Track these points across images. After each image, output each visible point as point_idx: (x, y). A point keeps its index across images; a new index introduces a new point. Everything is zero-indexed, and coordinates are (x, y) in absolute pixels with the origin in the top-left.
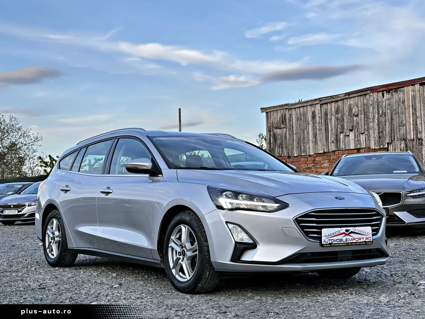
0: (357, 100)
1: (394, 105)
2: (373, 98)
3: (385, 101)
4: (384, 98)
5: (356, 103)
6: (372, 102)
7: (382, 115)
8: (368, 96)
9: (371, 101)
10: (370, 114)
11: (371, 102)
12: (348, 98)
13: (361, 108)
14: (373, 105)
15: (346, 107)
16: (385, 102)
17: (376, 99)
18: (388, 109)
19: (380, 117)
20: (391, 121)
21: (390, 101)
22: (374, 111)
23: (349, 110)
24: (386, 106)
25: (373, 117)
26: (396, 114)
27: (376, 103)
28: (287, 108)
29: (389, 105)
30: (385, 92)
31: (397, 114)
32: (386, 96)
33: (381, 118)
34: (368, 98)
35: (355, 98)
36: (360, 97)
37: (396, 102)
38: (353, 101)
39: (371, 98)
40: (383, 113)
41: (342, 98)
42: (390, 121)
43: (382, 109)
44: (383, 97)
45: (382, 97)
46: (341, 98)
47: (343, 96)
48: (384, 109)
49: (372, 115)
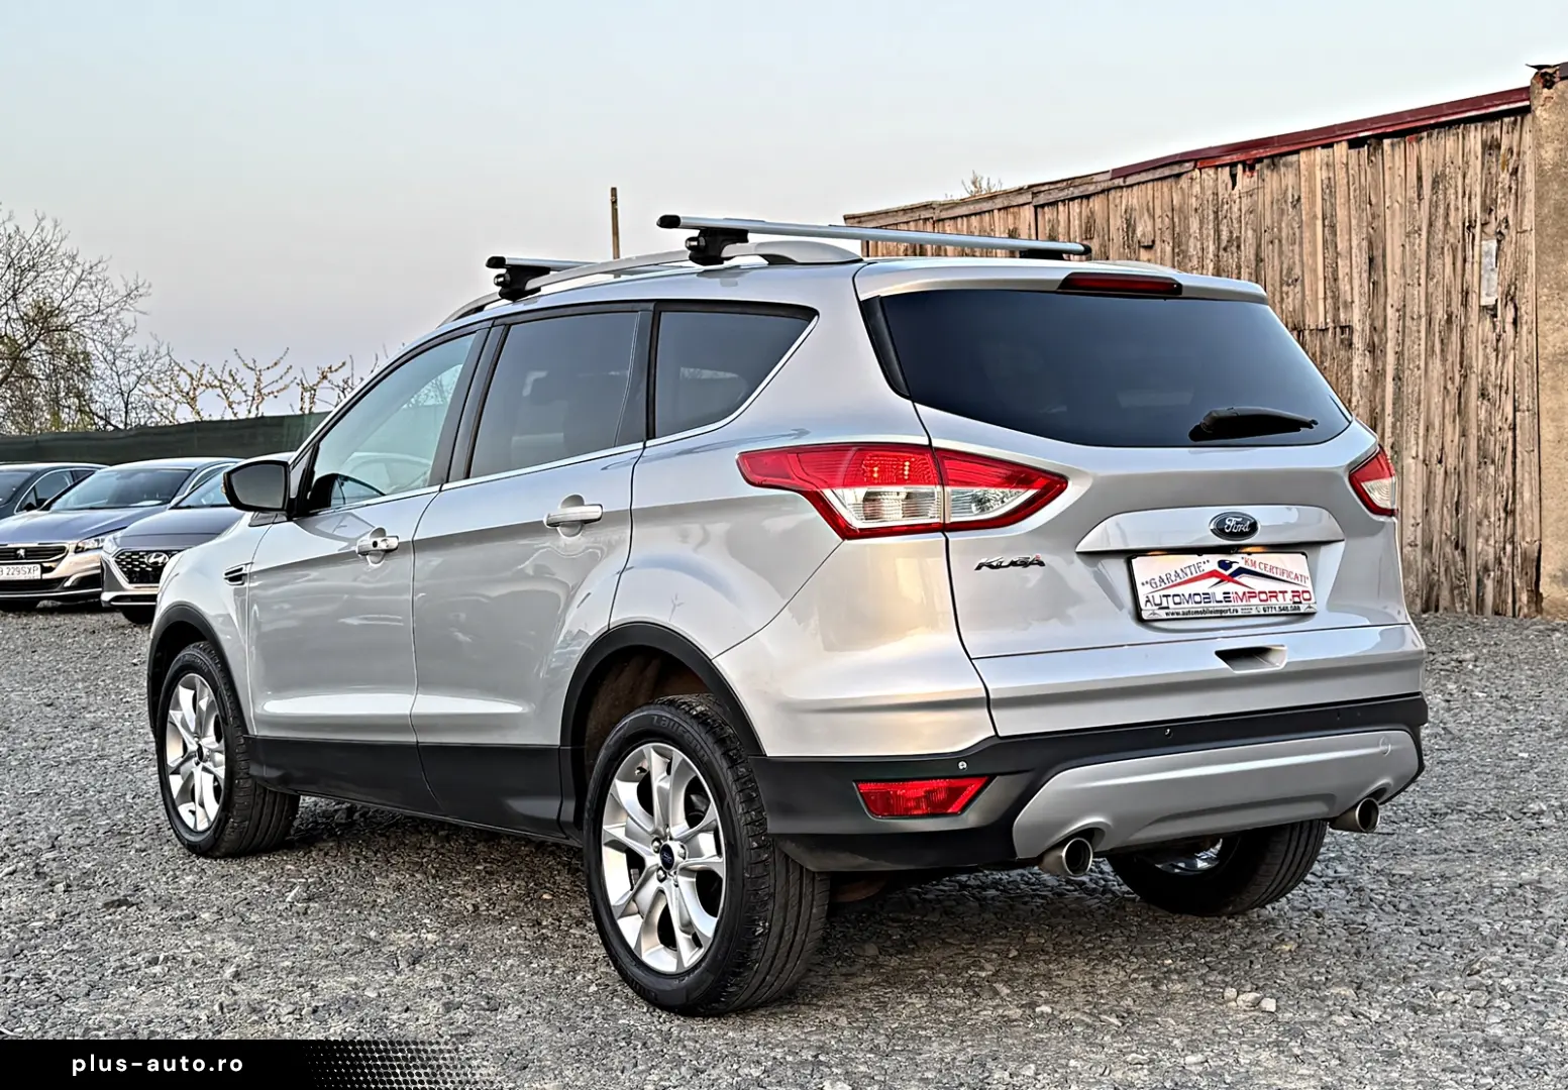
0: (1150, 192)
1: (1268, 214)
2: (1202, 188)
3: (1240, 197)
4: (1236, 187)
5: (1148, 203)
6: (1200, 201)
7: (1230, 244)
8: (1184, 182)
9: (1196, 196)
10: (1192, 242)
11: (1194, 202)
12: (1121, 187)
13: (1162, 222)
14: (1200, 211)
15: (1115, 216)
16: (1240, 202)
17: (1210, 192)
18: (1249, 226)
19: (1222, 252)
20: (1257, 265)
21: (1255, 197)
22: (1205, 232)
23: (1125, 226)
24: (1240, 216)
25: (1200, 254)
26: (1272, 242)
27: (1211, 207)
28: (927, 216)
29: (1251, 212)
30: (1240, 167)
31: (1277, 241)
32: (1244, 180)
33: (1225, 255)
34: (1185, 186)
35: (1144, 186)
36: (1160, 183)
37: (1272, 203)
38: (1138, 198)
39: (1197, 189)
40: (1232, 237)
41: (1105, 185)
42: (1253, 266)
43: (1228, 226)
44: (1234, 185)
45: (1230, 186)
46: (1099, 188)
47: (1107, 181)
48: (1236, 225)
49: (1199, 244)
